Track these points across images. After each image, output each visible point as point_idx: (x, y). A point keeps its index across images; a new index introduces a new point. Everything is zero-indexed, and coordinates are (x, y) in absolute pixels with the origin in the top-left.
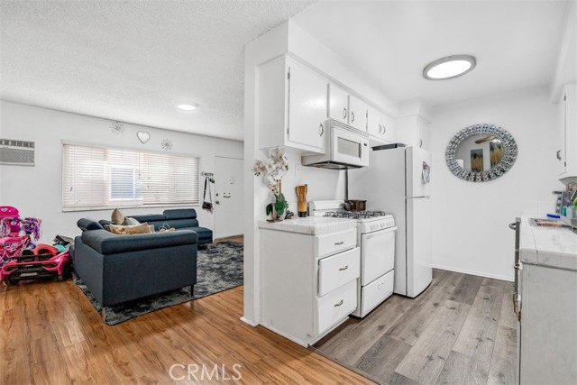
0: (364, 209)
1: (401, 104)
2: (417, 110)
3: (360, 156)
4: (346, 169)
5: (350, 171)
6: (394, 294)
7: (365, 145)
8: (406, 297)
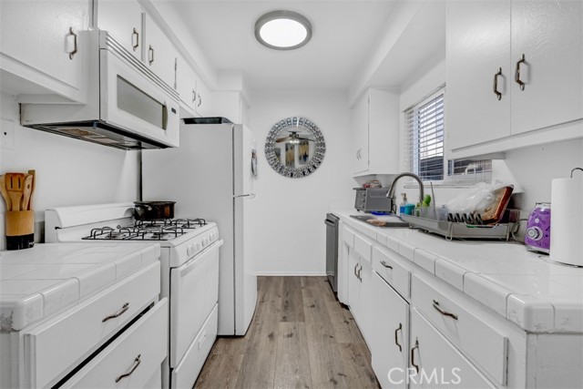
0: (172, 216)
1: (221, 73)
2: (238, 85)
3: (164, 128)
4: (139, 147)
5: (148, 153)
6: (218, 337)
7: (174, 111)
8: (235, 337)
